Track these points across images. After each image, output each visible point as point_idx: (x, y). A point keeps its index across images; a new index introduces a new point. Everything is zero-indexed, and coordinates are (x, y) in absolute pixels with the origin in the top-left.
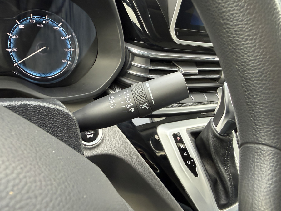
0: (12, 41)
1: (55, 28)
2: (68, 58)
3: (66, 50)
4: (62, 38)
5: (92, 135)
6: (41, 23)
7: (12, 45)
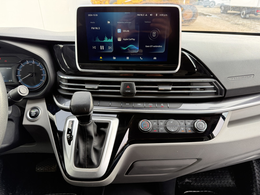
0: (19, 72)
1: (37, 65)
2: (43, 79)
3: (42, 75)
4: (40, 70)
5: (34, 115)
6: (31, 63)
7: (19, 74)
